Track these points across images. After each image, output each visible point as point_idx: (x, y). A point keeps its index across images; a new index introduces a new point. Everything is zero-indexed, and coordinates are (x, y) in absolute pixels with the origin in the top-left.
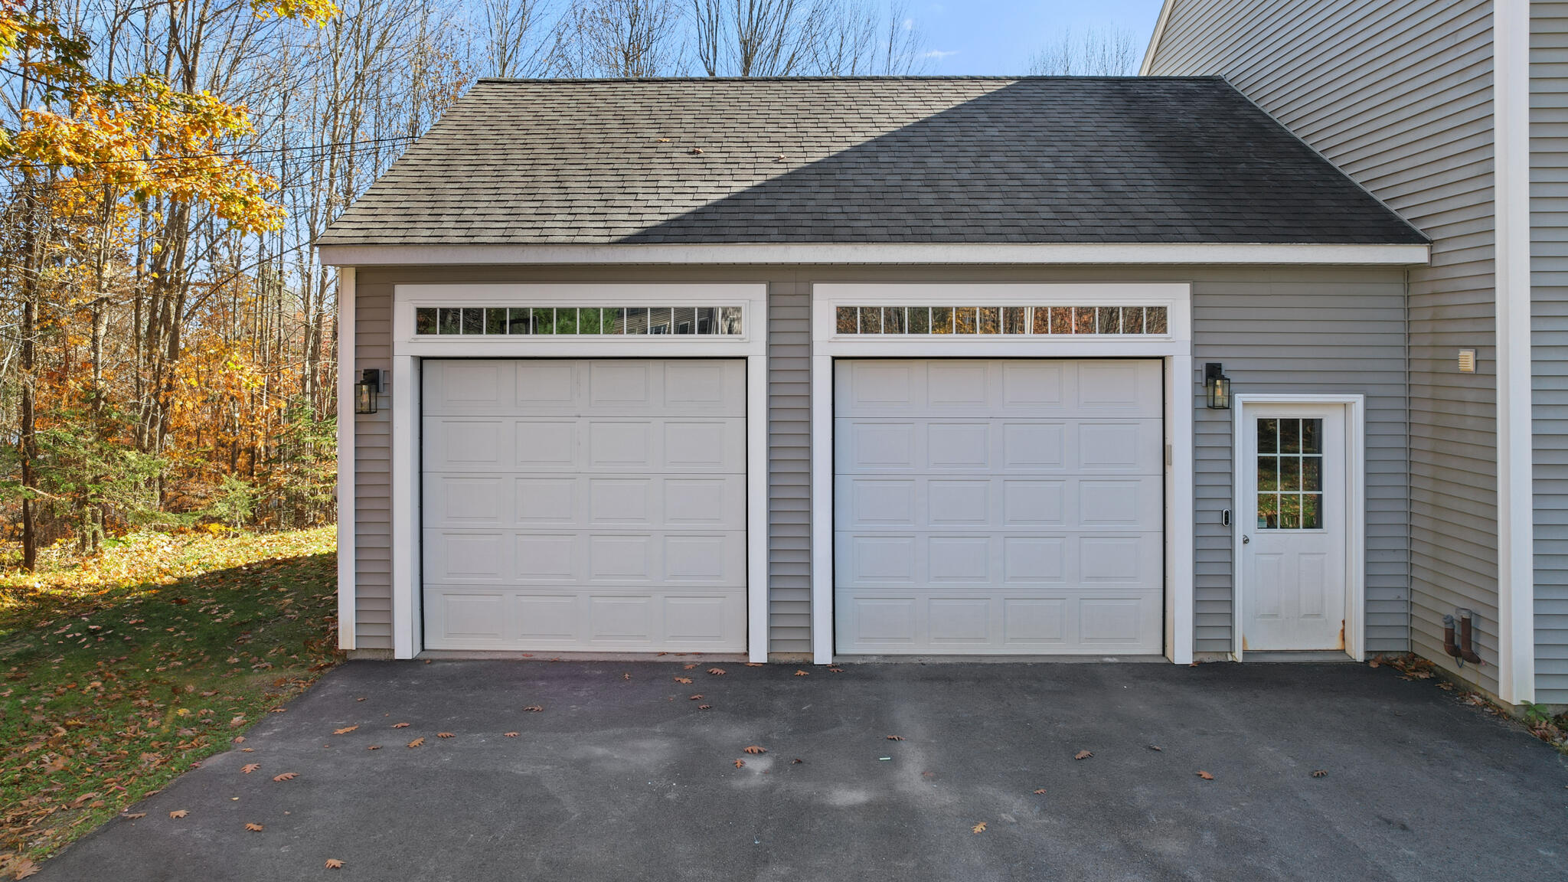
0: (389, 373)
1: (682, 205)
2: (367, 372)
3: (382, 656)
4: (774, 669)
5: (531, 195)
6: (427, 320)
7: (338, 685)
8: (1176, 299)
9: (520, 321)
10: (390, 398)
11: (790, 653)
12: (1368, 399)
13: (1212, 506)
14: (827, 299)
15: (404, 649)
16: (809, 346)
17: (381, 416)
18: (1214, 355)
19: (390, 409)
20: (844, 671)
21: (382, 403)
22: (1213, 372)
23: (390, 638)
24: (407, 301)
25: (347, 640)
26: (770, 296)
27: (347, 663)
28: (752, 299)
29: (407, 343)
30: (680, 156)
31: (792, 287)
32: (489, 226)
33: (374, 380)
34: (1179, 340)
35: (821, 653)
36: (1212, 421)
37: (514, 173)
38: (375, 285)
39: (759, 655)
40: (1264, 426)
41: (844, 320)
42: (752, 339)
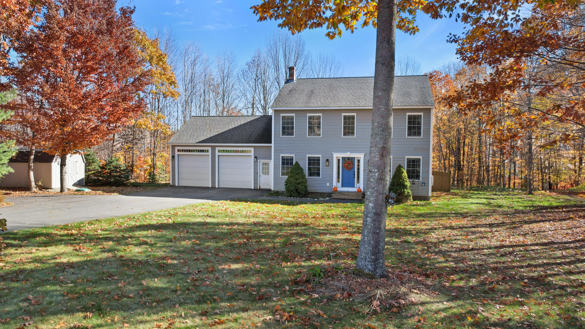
0: (175, 156)
3: (174, 186)
4: (212, 188)
5: (190, 137)
6: (178, 151)
7: (169, 187)
8: (252, 149)
9: (190, 151)
10: (175, 159)
13: (256, 172)
14: (217, 149)
15: (177, 184)
16: (215, 154)
17: (174, 161)
18: (256, 155)
20: (219, 188)
22: (256, 157)
23: (175, 184)
24: (177, 148)
25: (171, 184)
27: (171, 186)
28: (210, 149)
29: (177, 153)
30: (209, 131)
31: (213, 148)
32: (184, 140)
33: (173, 157)
34: (252, 154)
35: (217, 187)
36: (256, 162)
37: (190, 133)
38: (173, 147)
39: (210, 186)
40: (263, 164)
41: (219, 151)
42: (210, 153)
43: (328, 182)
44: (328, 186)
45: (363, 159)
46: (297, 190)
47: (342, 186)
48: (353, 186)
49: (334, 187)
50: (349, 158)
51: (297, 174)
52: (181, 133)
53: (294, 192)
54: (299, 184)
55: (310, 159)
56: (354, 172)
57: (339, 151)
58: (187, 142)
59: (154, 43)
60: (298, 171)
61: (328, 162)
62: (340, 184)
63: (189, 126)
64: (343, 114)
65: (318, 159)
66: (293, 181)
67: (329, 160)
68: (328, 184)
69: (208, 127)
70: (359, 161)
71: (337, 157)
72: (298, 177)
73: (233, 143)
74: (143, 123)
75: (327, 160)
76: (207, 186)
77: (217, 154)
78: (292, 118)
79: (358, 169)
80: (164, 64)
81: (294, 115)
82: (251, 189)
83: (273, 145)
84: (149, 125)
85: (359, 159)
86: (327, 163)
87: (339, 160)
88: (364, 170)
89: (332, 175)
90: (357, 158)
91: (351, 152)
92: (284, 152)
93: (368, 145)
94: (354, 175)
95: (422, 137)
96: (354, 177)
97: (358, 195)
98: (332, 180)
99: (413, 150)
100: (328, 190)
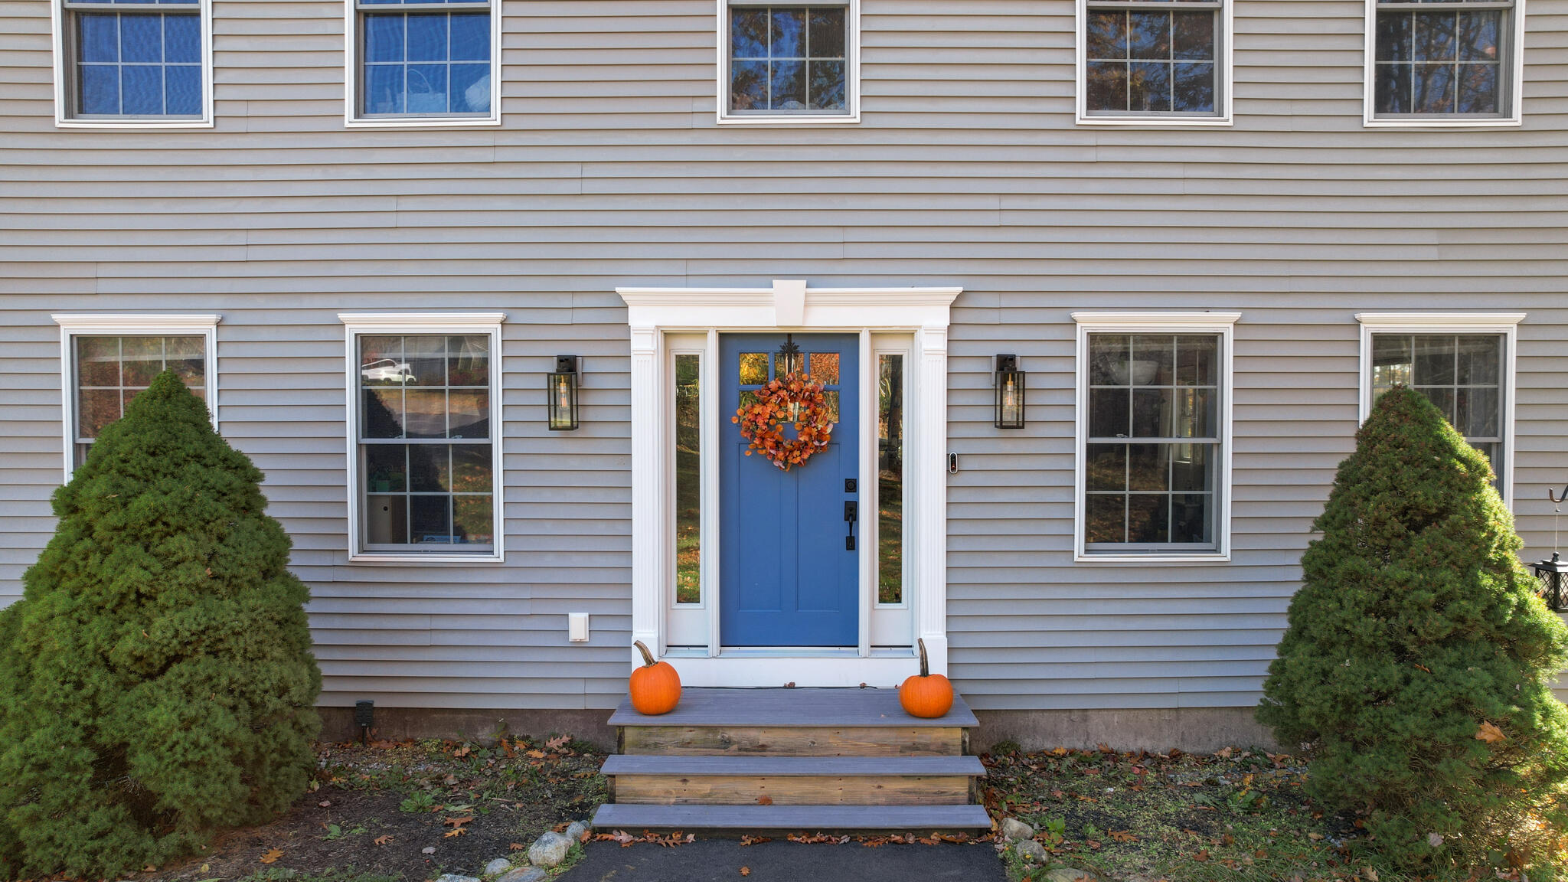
43: (579, 603)
44: (578, 646)
45: (940, 344)
47: (728, 639)
48: (844, 635)
49: (638, 661)
50: (790, 343)
55: (378, 360)
56: (852, 486)
57: (689, 272)
61: (574, 390)
62: (704, 619)
65: (470, 360)
67: (584, 366)
68: (578, 625)
70: (893, 371)
71: (668, 335)
75: (567, 367)
79: (891, 460)
85: (892, 348)
86: (566, 404)
87: (687, 370)
88: (952, 461)
89: (620, 529)
90: (874, 335)
91: (813, 280)
92: (103, 287)
93: (992, 203)
94: (851, 512)
95: (1517, 119)
96: (852, 543)
97: (915, 748)
98: (618, 577)
99: (1433, 254)
100: (579, 688)
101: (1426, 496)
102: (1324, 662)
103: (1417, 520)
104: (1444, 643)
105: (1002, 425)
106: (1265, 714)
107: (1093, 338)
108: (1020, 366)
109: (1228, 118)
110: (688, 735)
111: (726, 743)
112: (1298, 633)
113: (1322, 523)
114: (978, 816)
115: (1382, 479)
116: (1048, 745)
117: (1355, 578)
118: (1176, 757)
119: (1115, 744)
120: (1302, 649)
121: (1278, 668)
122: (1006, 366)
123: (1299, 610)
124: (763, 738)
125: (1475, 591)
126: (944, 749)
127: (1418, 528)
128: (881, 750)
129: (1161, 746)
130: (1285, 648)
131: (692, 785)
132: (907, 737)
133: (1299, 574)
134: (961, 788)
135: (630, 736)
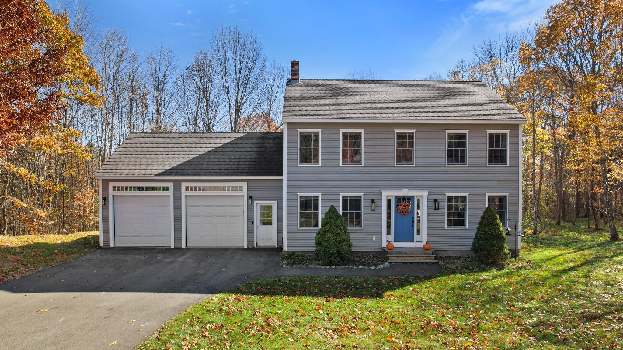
0: (108, 198)
1: (167, 167)
2: (104, 198)
3: (108, 247)
4: (174, 248)
5: (134, 165)
6: (114, 188)
7: (99, 251)
8: (244, 185)
10: (108, 202)
11: (177, 246)
12: (278, 202)
13: (251, 221)
14: (184, 185)
15: (111, 245)
16: (181, 193)
17: (106, 205)
18: (251, 195)
19: (108, 204)
20: (188, 249)
21: (107, 203)
22: (251, 198)
23: (109, 244)
24: (111, 185)
25: (101, 244)
26: (174, 185)
27: (101, 248)
28: (171, 185)
29: (111, 192)
30: (165, 155)
31: (177, 184)
32: (125, 172)
33: (105, 199)
34: (245, 192)
35: (184, 246)
36: (250, 206)
37: (132, 160)
38: (105, 183)
39: (172, 246)
40: (262, 207)
41: (187, 189)
42: (171, 192)
43: (374, 235)
44: (374, 241)
45: (426, 198)
46: (339, 253)
47: (396, 240)
48: (412, 239)
49: (383, 242)
50: (404, 198)
51: (337, 227)
52: (118, 159)
53: (335, 256)
54: (341, 242)
55: (345, 200)
56: (413, 218)
57: (390, 187)
58: (131, 174)
59: (62, 18)
60: (338, 222)
61: (375, 204)
62: (392, 238)
63: (129, 148)
64: (397, 131)
65: (358, 200)
66: (332, 238)
67: (375, 201)
68: (374, 238)
69: (162, 149)
70: (418, 201)
71: (387, 196)
72: (339, 231)
73: (212, 175)
74: (44, 142)
75: (373, 201)
76: (166, 245)
77: (184, 192)
78: (316, 136)
79: (419, 213)
80: (78, 52)
81: (319, 130)
82: (242, 249)
83: (284, 178)
84: (55, 147)
85: (419, 198)
86: (373, 206)
87: (389, 201)
88: (428, 214)
89: (380, 224)
90: (417, 196)
91: (409, 188)
92: (304, 189)
93: (434, 177)
94: (413, 222)
95: (508, 165)
96: (413, 226)
97: (426, 254)
98: (380, 231)
99: (497, 184)
100: (374, 248)
101: (490, 221)
102: (478, 241)
103: (490, 224)
104: (492, 238)
105: (435, 209)
106: (472, 249)
107: (448, 196)
108: (438, 201)
109: (467, 165)
110: (396, 252)
111: (401, 253)
112: (476, 238)
113: (479, 224)
114: (436, 261)
115: (486, 218)
116: (441, 256)
117: (482, 231)
118: (460, 257)
119: (451, 255)
120: (476, 240)
121: (473, 243)
122: (436, 201)
123: (476, 235)
124: (406, 252)
125: (495, 232)
126: (430, 254)
127: (490, 225)
128: (422, 254)
129: (458, 255)
130: (474, 240)
131: (399, 258)
132: (425, 252)
133: (476, 231)
134: (433, 258)
135: (388, 252)
